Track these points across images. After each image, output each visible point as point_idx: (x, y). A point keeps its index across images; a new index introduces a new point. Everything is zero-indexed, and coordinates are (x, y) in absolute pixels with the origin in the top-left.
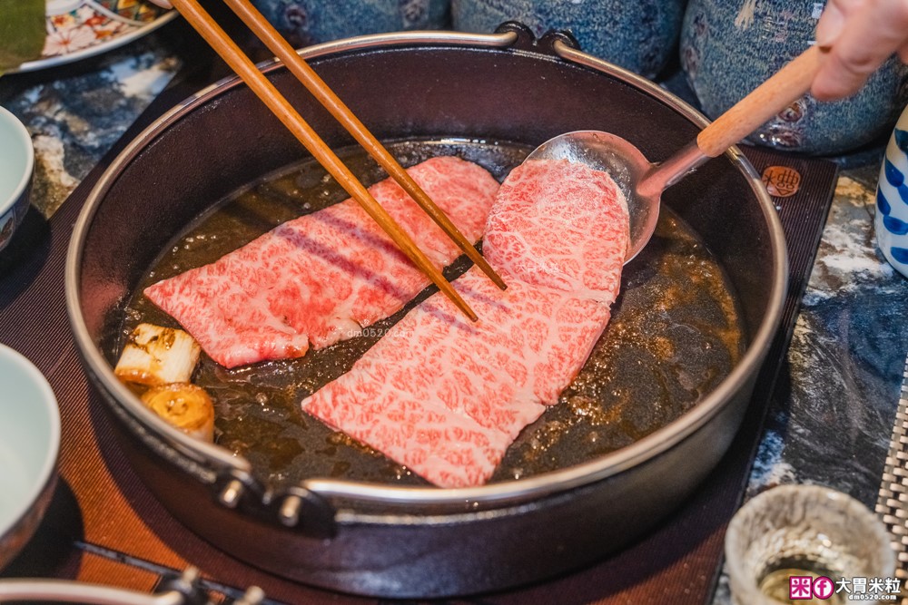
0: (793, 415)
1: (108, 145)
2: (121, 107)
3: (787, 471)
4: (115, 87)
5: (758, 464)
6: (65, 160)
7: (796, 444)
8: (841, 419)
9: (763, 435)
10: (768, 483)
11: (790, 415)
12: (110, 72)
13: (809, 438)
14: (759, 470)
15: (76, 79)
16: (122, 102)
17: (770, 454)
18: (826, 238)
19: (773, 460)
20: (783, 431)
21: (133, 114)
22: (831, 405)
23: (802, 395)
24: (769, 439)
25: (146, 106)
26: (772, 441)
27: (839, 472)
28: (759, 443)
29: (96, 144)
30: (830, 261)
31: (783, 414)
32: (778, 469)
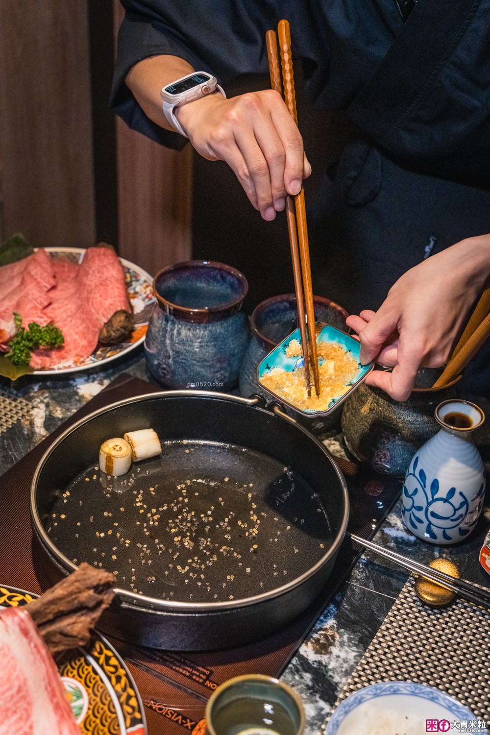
0: (345, 599)
1: (65, 418)
2: (76, 400)
3: (334, 623)
4: (75, 389)
5: (322, 618)
6: (45, 422)
7: (342, 612)
8: (366, 604)
9: (328, 605)
10: (324, 627)
11: (343, 599)
12: (75, 381)
13: (349, 611)
14: (322, 621)
15: (57, 382)
16: (77, 398)
17: (329, 614)
18: (388, 519)
19: (329, 618)
20: (338, 605)
21: (80, 404)
22: (364, 598)
23: (352, 590)
24: (330, 608)
25: (88, 401)
26: (332, 609)
27: (358, 628)
28: (325, 609)
29: (60, 416)
30: (387, 530)
31: (340, 598)
32: (331, 622)
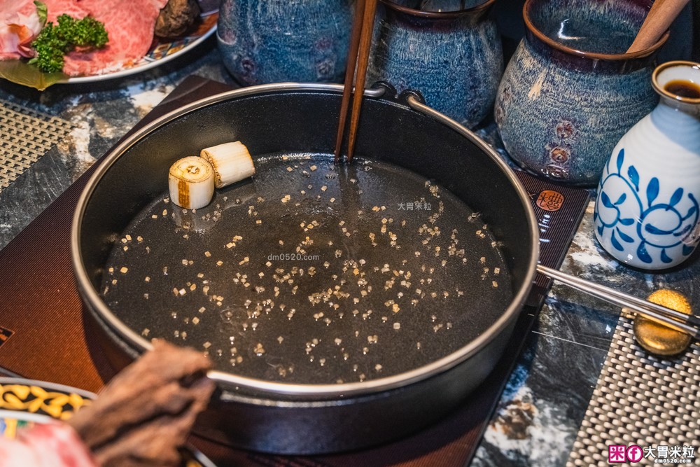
0: (537, 356)
3: (527, 393)
5: (509, 386)
7: (536, 376)
8: (568, 361)
9: (515, 367)
10: (514, 399)
11: (534, 356)
13: (546, 372)
14: (510, 391)
17: (518, 380)
18: (576, 241)
19: (519, 384)
20: (529, 366)
22: (563, 352)
23: (545, 344)
24: (519, 370)
26: (521, 372)
27: (562, 396)
28: (512, 372)
30: (576, 256)
31: (530, 355)
